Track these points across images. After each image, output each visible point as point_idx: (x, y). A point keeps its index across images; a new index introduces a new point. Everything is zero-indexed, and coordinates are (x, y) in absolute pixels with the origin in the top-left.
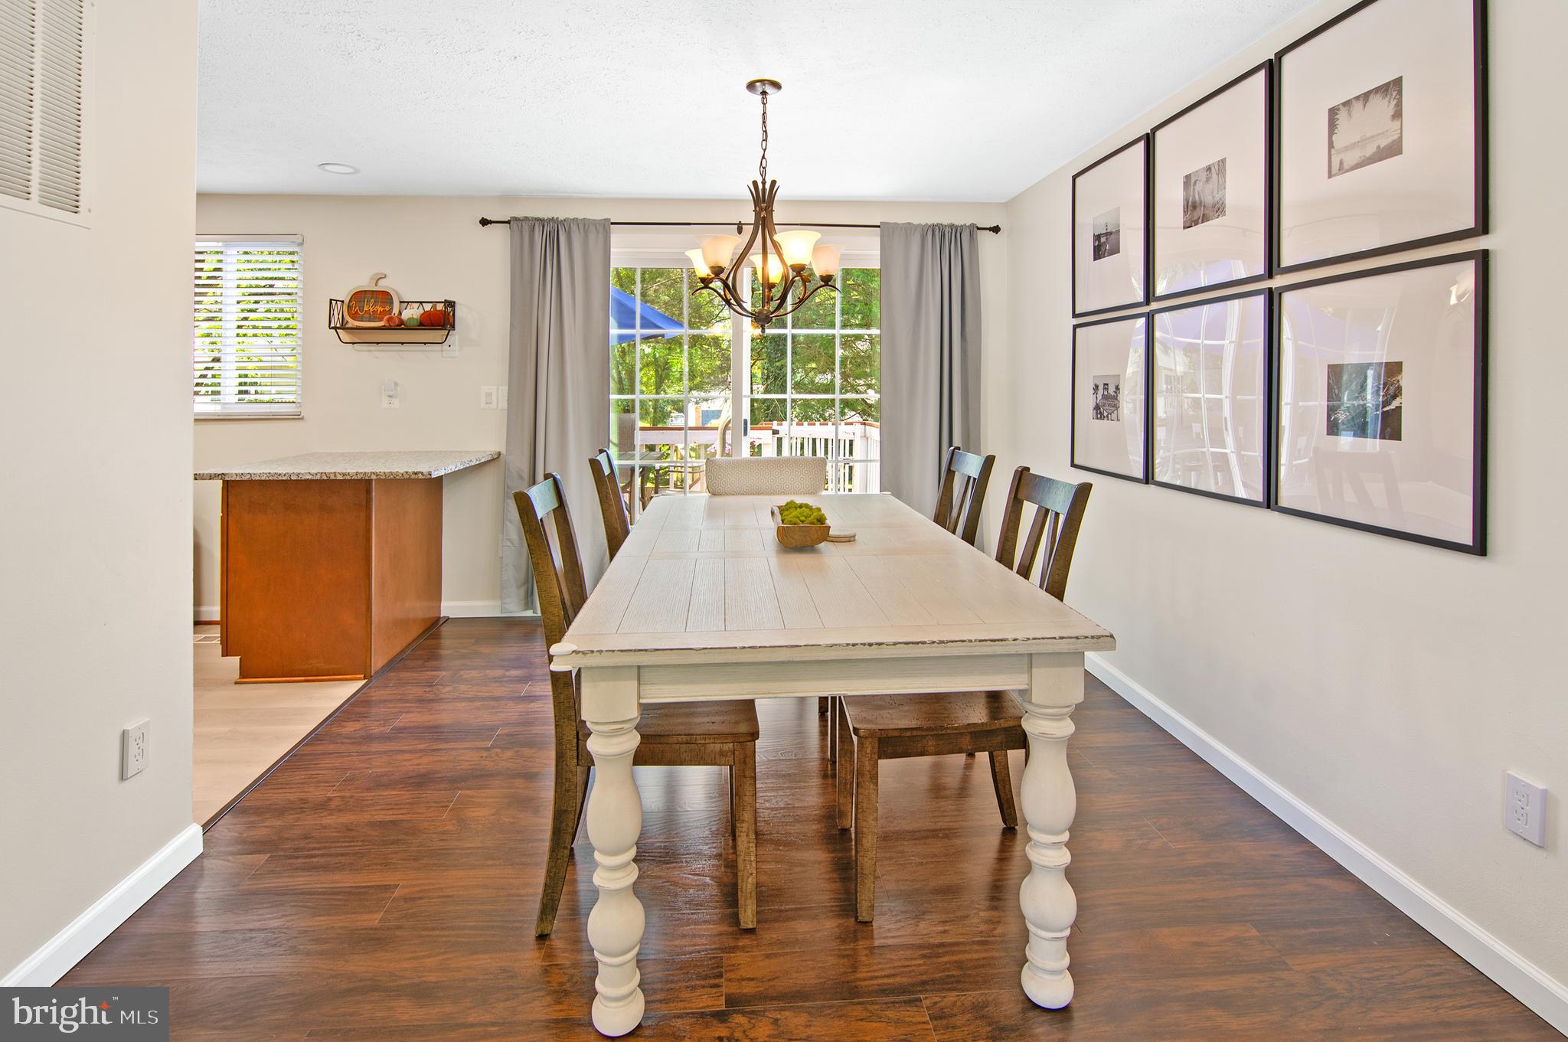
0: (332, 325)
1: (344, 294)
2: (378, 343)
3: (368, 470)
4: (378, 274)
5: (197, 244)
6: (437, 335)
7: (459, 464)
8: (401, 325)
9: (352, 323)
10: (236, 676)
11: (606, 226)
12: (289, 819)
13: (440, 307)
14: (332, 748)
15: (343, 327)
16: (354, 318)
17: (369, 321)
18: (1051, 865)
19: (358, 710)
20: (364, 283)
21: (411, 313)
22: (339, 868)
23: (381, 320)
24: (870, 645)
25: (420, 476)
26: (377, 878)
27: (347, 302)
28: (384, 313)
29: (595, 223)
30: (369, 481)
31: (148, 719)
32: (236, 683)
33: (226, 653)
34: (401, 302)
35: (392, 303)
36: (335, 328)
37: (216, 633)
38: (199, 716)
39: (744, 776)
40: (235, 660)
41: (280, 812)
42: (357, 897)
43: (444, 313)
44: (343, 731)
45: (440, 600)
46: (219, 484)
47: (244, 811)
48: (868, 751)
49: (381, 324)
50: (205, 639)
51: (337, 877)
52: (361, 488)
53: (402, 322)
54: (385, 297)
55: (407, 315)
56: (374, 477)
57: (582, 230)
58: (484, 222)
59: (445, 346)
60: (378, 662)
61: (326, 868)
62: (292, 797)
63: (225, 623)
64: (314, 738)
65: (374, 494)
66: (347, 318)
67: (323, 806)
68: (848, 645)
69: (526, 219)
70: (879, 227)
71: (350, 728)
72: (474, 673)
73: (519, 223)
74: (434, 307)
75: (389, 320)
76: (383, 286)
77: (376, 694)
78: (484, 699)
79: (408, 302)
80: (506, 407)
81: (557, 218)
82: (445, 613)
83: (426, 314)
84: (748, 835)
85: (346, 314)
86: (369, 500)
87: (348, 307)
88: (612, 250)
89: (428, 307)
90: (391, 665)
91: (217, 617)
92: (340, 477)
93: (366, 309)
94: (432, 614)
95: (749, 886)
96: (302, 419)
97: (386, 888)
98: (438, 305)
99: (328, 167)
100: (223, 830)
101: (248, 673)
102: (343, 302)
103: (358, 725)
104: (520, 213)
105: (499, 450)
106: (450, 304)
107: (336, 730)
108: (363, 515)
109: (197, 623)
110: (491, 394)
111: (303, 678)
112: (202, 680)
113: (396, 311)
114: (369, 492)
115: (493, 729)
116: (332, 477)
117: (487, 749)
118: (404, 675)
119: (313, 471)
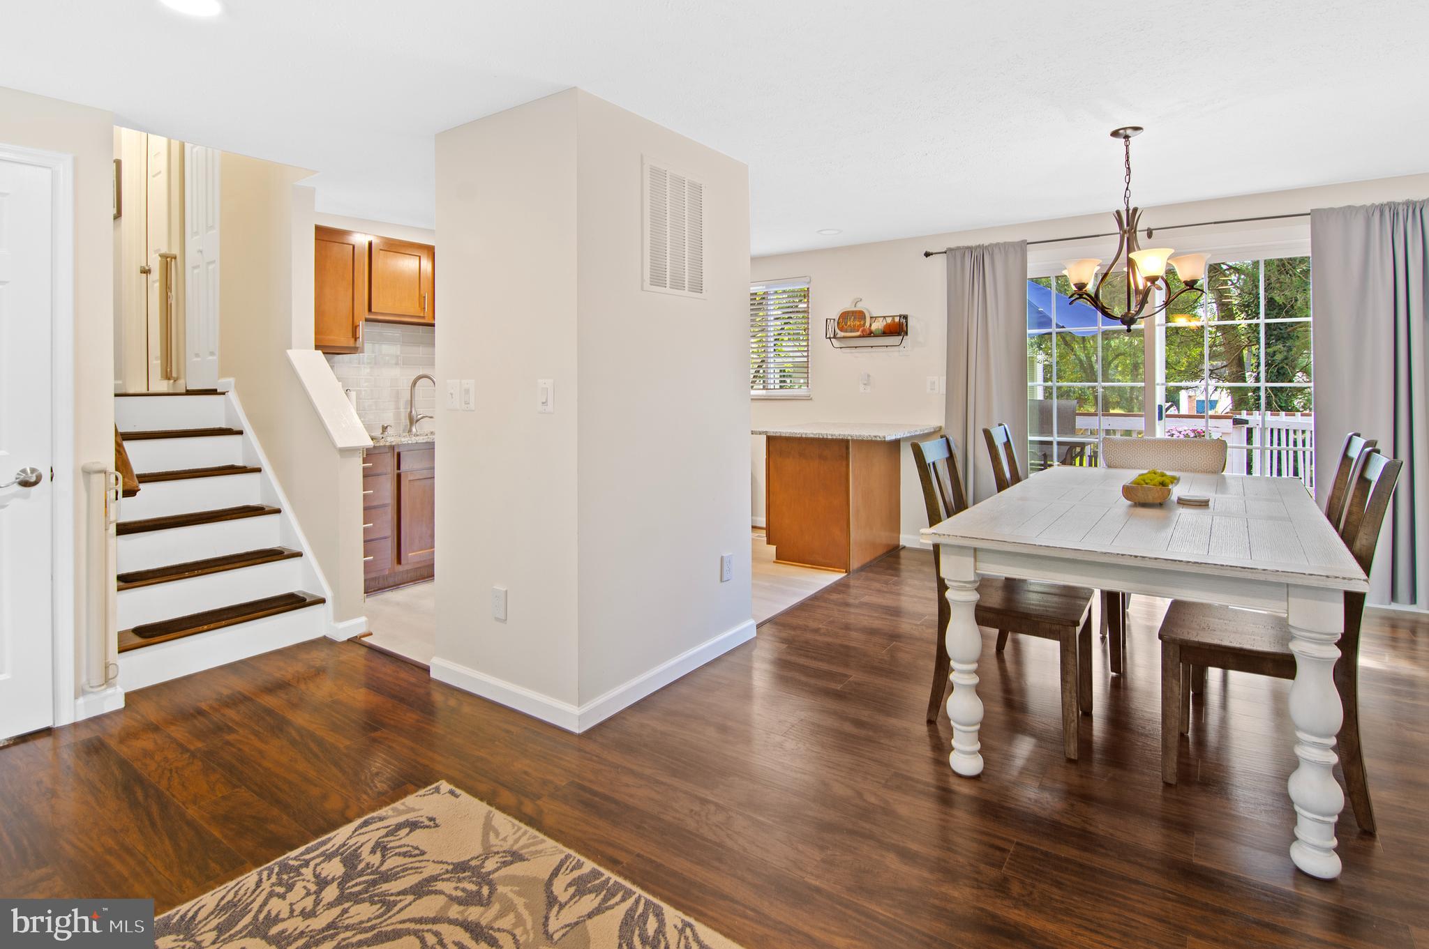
0: (828, 336)
1: (835, 314)
2: (856, 347)
3: (846, 433)
4: (855, 299)
5: (752, 288)
6: (895, 340)
7: (906, 433)
8: (870, 334)
9: (840, 334)
10: (774, 558)
11: (1023, 246)
12: (799, 632)
13: (897, 319)
14: (823, 604)
15: (835, 337)
16: (841, 331)
17: (851, 332)
18: (1313, 759)
19: (841, 588)
20: (848, 307)
21: (878, 326)
22: (821, 660)
23: (858, 331)
24: (1136, 557)
25: (878, 439)
26: (841, 670)
27: (837, 320)
28: (860, 326)
29: (1013, 244)
30: (847, 441)
31: (731, 554)
32: (774, 562)
33: (769, 543)
34: (871, 317)
35: (865, 318)
36: (830, 338)
37: (763, 533)
38: (754, 575)
39: (1068, 650)
40: (773, 548)
41: (794, 628)
42: (830, 676)
43: (900, 324)
44: (832, 597)
45: (899, 533)
46: (764, 438)
47: (776, 624)
48: (1171, 654)
49: (858, 334)
50: (759, 536)
51: (820, 663)
52: (843, 445)
53: (871, 332)
54: (860, 315)
55: (874, 327)
56: (849, 438)
57: (1003, 252)
58: (927, 255)
59: (901, 348)
60: (855, 564)
61: (815, 659)
62: (801, 623)
63: (768, 529)
64: (815, 598)
65: (851, 449)
66: (837, 330)
67: (816, 631)
68: (1118, 554)
69: (958, 248)
70: (1309, 214)
71: (835, 597)
72: (916, 582)
73: (953, 252)
74: (893, 320)
75: (862, 331)
76: (860, 307)
77: (852, 582)
78: (920, 598)
79: (876, 317)
80: (945, 393)
81: (983, 245)
82: (902, 543)
83: (888, 326)
84: (1070, 693)
85: (836, 328)
86: (848, 454)
87: (838, 323)
88: (1028, 265)
89: (889, 320)
90: (863, 568)
91: (764, 525)
92: (830, 437)
93: (848, 324)
94: (894, 543)
95: (1072, 729)
96: (811, 399)
97: (846, 676)
98: (896, 318)
99: (824, 232)
100: (765, 629)
101: (781, 557)
102: (834, 320)
103: (839, 596)
104: (953, 245)
105: (939, 425)
106: (906, 317)
107: (826, 596)
108: (844, 463)
109: (754, 527)
110: (934, 382)
111: (810, 566)
112: (756, 558)
113: (867, 324)
114: (847, 448)
115: (923, 615)
116: (825, 437)
117: (916, 625)
118: (871, 575)
119: (815, 432)
